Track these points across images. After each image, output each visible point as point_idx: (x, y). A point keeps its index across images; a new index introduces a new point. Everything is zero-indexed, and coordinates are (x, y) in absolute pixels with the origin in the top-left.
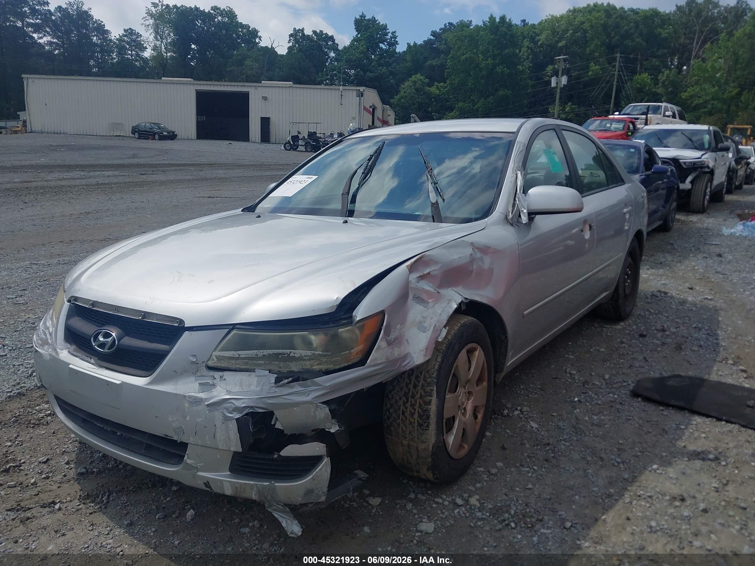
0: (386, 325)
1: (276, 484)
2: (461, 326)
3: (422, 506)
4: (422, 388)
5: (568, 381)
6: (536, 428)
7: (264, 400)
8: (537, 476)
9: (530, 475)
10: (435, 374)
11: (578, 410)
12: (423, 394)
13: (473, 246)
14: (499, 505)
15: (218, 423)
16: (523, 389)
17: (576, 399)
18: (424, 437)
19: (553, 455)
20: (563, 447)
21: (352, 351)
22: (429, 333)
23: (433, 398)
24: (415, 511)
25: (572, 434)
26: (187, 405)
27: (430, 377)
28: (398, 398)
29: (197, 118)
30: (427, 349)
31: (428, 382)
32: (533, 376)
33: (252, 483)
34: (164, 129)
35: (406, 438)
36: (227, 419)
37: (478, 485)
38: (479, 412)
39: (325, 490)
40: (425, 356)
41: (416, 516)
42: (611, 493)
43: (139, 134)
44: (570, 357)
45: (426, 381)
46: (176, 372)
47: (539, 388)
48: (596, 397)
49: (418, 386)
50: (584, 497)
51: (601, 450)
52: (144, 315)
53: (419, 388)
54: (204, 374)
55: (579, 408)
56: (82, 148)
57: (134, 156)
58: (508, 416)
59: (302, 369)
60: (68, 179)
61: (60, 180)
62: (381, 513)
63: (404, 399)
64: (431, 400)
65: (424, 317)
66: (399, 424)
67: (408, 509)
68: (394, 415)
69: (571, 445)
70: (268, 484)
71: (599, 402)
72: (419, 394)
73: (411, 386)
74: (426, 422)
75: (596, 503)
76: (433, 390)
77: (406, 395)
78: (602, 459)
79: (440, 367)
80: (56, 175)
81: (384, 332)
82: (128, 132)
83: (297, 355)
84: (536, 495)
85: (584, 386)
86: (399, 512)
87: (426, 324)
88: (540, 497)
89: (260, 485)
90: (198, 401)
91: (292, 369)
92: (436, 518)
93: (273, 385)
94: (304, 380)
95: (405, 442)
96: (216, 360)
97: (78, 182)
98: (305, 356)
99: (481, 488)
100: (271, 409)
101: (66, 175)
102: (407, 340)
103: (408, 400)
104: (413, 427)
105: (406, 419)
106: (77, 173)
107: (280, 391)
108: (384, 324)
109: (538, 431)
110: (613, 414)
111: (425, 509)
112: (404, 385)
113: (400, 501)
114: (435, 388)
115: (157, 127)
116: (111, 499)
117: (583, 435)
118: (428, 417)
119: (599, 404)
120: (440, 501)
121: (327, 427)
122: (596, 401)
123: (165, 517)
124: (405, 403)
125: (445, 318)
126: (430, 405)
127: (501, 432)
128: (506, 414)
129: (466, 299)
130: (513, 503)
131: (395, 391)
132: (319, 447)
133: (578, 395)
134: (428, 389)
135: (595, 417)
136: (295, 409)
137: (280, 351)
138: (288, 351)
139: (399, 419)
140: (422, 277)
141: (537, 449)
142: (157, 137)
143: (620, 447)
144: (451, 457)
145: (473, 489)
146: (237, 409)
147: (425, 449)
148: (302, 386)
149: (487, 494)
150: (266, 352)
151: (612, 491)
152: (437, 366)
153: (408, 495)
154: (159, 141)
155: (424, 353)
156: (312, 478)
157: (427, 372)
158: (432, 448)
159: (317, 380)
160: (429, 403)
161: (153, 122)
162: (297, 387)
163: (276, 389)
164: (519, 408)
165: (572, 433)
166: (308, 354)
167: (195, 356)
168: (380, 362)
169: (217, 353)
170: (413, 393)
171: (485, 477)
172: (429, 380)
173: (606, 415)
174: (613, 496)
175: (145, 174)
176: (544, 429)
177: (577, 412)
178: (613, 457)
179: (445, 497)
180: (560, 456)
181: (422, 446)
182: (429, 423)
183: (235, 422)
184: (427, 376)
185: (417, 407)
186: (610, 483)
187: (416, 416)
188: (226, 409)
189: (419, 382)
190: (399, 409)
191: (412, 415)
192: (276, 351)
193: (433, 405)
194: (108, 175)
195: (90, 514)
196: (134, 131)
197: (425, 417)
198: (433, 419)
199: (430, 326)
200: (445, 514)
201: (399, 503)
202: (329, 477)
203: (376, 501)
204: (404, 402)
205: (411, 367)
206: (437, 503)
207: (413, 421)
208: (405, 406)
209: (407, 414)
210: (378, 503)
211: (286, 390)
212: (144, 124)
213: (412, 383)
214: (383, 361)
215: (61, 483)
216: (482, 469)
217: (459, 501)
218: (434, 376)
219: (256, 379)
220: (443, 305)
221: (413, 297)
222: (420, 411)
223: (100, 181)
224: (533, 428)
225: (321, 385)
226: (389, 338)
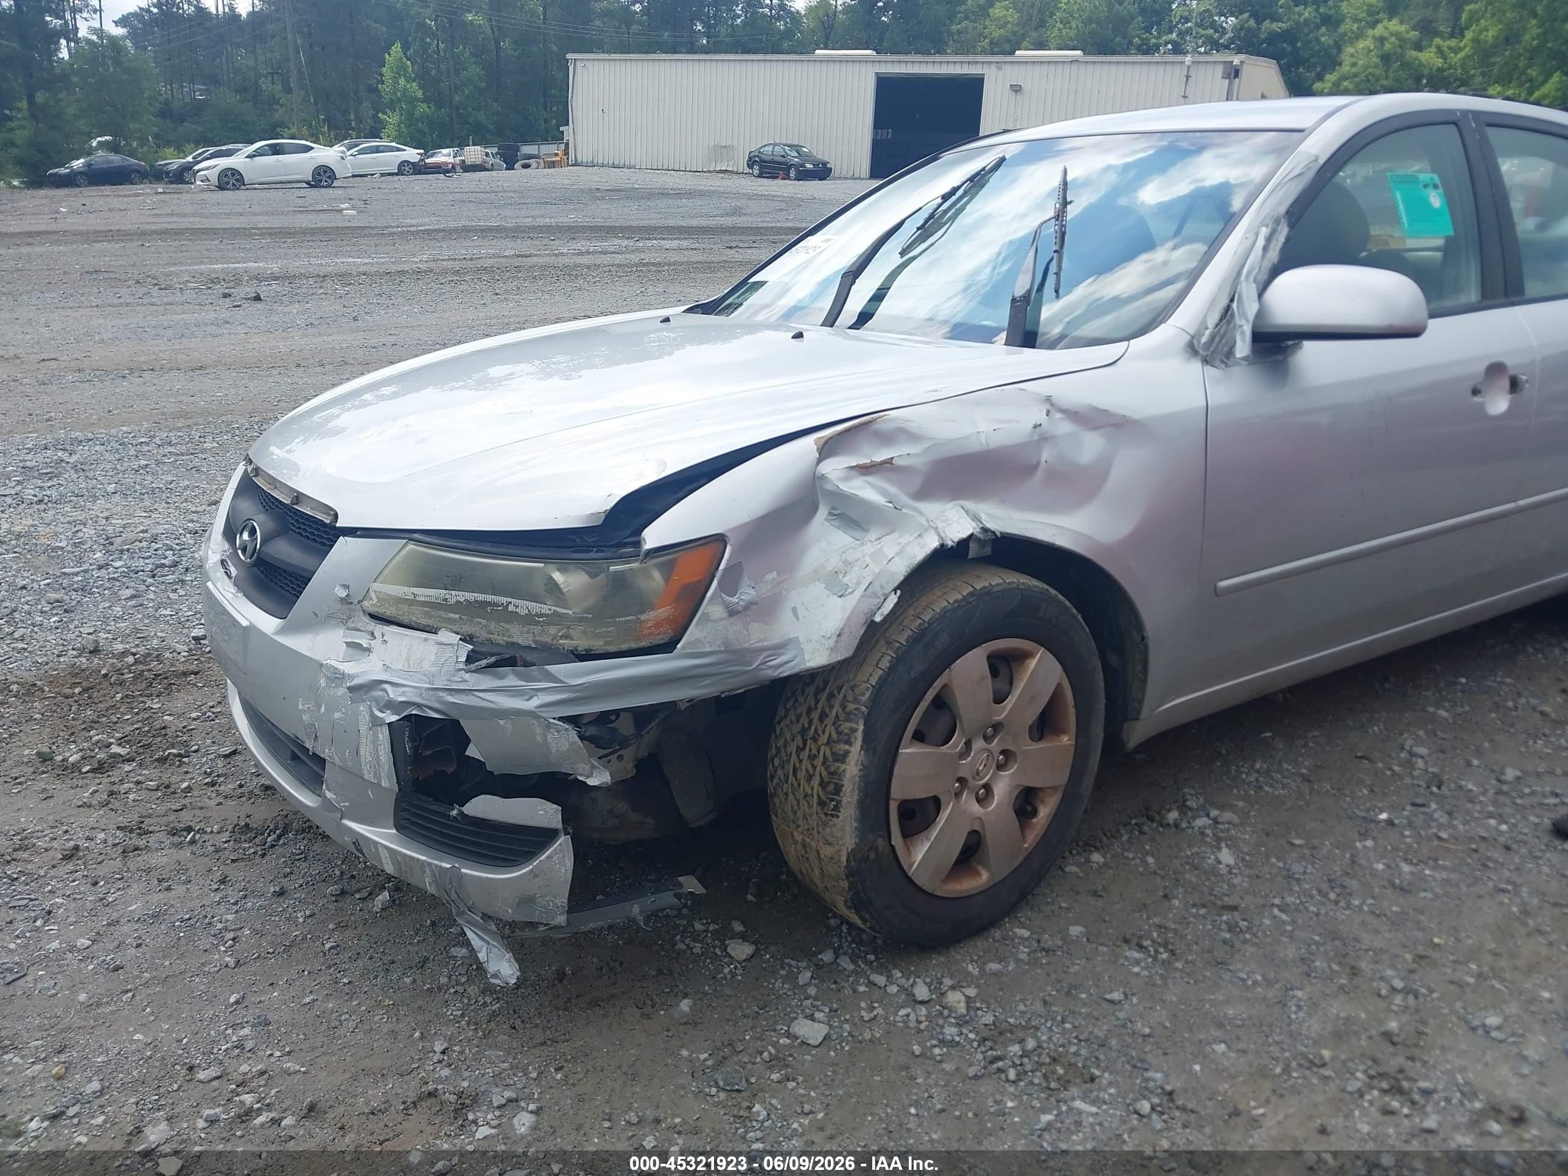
0: (725, 569)
1: (463, 870)
2: (970, 594)
3: (835, 982)
4: (834, 724)
5: (1391, 769)
6: (1228, 866)
7: (441, 694)
8: (1151, 976)
9: (1136, 969)
10: (868, 694)
11: (1369, 843)
12: (834, 736)
13: (1052, 405)
14: (1011, 1021)
15: (363, 729)
16: (1258, 772)
17: (1384, 816)
18: (828, 830)
19: (1228, 936)
20: (1267, 922)
21: (643, 617)
22: (852, 600)
23: (852, 749)
24: (812, 991)
25: (1312, 897)
26: (323, 682)
27: (856, 700)
28: (789, 736)
29: (875, 134)
30: (839, 635)
31: (847, 710)
32: (1306, 745)
33: (423, 858)
34: (808, 157)
35: (798, 826)
36: (376, 722)
37: (994, 966)
38: (1043, 802)
39: (563, 900)
40: (833, 650)
41: (808, 1002)
42: (1322, 1057)
43: (761, 167)
44: (1442, 713)
45: (844, 708)
46: (316, 615)
47: (1302, 775)
48: (1444, 820)
49: (828, 716)
50: (1244, 1052)
51: (1367, 951)
52: (297, 497)
53: (829, 721)
54: (360, 625)
55: (1374, 839)
56: (650, 195)
57: (736, 212)
58: (1177, 826)
59: (535, 642)
60: (594, 253)
61: (581, 254)
62: (739, 978)
63: (799, 740)
64: (847, 752)
65: (847, 563)
66: (787, 794)
67: (801, 983)
68: (780, 772)
69: (1294, 922)
70: (449, 866)
71: (1444, 835)
72: (827, 734)
73: (815, 715)
74: (833, 800)
75: (1264, 1073)
76: (855, 730)
77: (804, 732)
78: (1354, 972)
79: (883, 680)
80: (580, 245)
81: (719, 583)
82: (740, 163)
83: (523, 612)
84: (1118, 1019)
85: (1428, 787)
86: (778, 984)
87: (849, 579)
88: (1124, 1026)
89: (436, 866)
90: (337, 677)
91: (515, 640)
92: (848, 1017)
93: (462, 666)
94: (526, 664)
95: (798, 837)
96: (375, 600)
97: (607, 259)
98: (537, 615)
99: (996, 974)
100: (455, 714)
101: (597, 245)
102: (794, 610)
103: (805, 742)
104: (810, 807)
105: (799, 785)
106: (616, 242)
107: (474, 681)
108: (722, 567)
109: (1230, 872)
110: (1465, 869)
111: (839, 990)
112: (803, 709)
113: (793, 963)
114: (861, 727)
115: (795, 154)
116: (281, 842)
117: (1342, 904)
118: (838, 789)
119: (1440, 838)
120: (880, 980)
121: (580, 771)
122: (1435, 830)
123: (343, 893)
124: (799, 750)
125: (901, 569)
126: (843, 762)
127: (1134, 859)
128: (1171, 822)
129: (985, 530)
130: (1049, 1024)
131: (787, 721)
132: (544, 810)
133: (1391, 809)
134: (845, 726)
135: (1406, 868)
136: (502, 722)
137: (489, 598)
138: (504, 600)
139: (787, 782)
140: (865, 470)
141: (1195, 916)
142: (792, 174)
143: (1429, 952)
144: (920, 889)
145: (976, 972)
146: (391, 705)
147: (832, 858)
148: (520, 676)
149: (1001, 989)
150: (462, 596)
151: (1326, 1053)
152: (877, 678)
153: (820, 953)
154: (797, 182)
155: (831, 643)
156: (532, 871)
157: (852, 688)
158: (848, 860)
159: (553, 669)
160: (843, 758)
161: (790, 142)
162: (511, 679)
163: (467, 676)
164: (1214, 813)
165: (1315, 892)
166: (543, 612)
167: (346, 587)
168: (708, 649)
169: (376, 586)
170: (816, 730)
171: (1023, 952)
172: (851, 707)
173: (1444, 868)
174: (1324, 1065)
175: (737, 247)
176: (1246, 872)
177: (1365, 847)
178: (1389, 973)
179: (900, 974)
180: (1245, 941)
181: (827, 851)
182: (839, 803)
183: (386, 730)
184: (850, 697)
185: (818, 762)
186: (1337, 1035)
187: (816, 782)
188: (376, 700)
189: (831, 707)
190: (788, 761)
191: (810, 777)
192: (481, 597)
193: (853, 763)
194: (668, 246)
195: (233, 861)
196: (751, 163)
197: (831, 788)
198: (850, 796)
199: (859, 583)
200: (875, 1013)
201: (790, 966)
202: (570, 876)
203: (741, 950)
204: (798, 747)
205: (796, 670)
206: (871, 984)
207: (810, 792)
208: (798, 756)
209: (801, 775)
210: (745, 957)
211: (486, 681)
212: (770, 148)
213: (819, 710)
214: (715, 648)
215: (226, 797)
216: (1025, 933)
217: (922, 992)
218: (864, 699)
219: (435, 649)
220: (903, 540)
221: (830, 514)
222: (824, 773)
223: (647, 257)
224: (1220, 863)
225: (561, 682)
226: (734, 600)
